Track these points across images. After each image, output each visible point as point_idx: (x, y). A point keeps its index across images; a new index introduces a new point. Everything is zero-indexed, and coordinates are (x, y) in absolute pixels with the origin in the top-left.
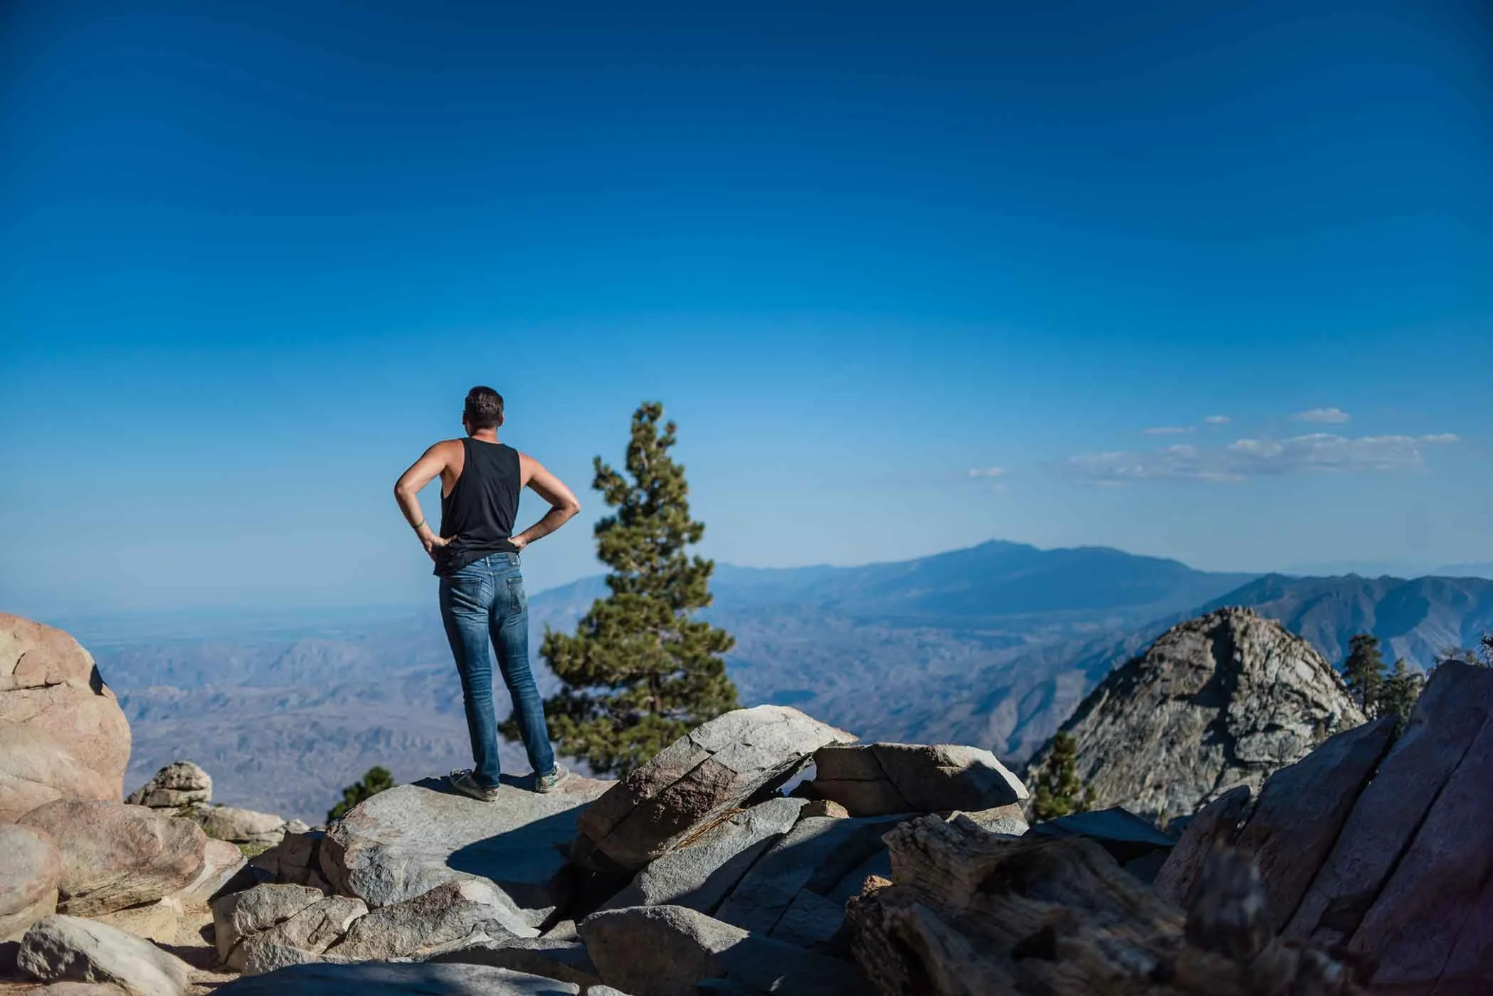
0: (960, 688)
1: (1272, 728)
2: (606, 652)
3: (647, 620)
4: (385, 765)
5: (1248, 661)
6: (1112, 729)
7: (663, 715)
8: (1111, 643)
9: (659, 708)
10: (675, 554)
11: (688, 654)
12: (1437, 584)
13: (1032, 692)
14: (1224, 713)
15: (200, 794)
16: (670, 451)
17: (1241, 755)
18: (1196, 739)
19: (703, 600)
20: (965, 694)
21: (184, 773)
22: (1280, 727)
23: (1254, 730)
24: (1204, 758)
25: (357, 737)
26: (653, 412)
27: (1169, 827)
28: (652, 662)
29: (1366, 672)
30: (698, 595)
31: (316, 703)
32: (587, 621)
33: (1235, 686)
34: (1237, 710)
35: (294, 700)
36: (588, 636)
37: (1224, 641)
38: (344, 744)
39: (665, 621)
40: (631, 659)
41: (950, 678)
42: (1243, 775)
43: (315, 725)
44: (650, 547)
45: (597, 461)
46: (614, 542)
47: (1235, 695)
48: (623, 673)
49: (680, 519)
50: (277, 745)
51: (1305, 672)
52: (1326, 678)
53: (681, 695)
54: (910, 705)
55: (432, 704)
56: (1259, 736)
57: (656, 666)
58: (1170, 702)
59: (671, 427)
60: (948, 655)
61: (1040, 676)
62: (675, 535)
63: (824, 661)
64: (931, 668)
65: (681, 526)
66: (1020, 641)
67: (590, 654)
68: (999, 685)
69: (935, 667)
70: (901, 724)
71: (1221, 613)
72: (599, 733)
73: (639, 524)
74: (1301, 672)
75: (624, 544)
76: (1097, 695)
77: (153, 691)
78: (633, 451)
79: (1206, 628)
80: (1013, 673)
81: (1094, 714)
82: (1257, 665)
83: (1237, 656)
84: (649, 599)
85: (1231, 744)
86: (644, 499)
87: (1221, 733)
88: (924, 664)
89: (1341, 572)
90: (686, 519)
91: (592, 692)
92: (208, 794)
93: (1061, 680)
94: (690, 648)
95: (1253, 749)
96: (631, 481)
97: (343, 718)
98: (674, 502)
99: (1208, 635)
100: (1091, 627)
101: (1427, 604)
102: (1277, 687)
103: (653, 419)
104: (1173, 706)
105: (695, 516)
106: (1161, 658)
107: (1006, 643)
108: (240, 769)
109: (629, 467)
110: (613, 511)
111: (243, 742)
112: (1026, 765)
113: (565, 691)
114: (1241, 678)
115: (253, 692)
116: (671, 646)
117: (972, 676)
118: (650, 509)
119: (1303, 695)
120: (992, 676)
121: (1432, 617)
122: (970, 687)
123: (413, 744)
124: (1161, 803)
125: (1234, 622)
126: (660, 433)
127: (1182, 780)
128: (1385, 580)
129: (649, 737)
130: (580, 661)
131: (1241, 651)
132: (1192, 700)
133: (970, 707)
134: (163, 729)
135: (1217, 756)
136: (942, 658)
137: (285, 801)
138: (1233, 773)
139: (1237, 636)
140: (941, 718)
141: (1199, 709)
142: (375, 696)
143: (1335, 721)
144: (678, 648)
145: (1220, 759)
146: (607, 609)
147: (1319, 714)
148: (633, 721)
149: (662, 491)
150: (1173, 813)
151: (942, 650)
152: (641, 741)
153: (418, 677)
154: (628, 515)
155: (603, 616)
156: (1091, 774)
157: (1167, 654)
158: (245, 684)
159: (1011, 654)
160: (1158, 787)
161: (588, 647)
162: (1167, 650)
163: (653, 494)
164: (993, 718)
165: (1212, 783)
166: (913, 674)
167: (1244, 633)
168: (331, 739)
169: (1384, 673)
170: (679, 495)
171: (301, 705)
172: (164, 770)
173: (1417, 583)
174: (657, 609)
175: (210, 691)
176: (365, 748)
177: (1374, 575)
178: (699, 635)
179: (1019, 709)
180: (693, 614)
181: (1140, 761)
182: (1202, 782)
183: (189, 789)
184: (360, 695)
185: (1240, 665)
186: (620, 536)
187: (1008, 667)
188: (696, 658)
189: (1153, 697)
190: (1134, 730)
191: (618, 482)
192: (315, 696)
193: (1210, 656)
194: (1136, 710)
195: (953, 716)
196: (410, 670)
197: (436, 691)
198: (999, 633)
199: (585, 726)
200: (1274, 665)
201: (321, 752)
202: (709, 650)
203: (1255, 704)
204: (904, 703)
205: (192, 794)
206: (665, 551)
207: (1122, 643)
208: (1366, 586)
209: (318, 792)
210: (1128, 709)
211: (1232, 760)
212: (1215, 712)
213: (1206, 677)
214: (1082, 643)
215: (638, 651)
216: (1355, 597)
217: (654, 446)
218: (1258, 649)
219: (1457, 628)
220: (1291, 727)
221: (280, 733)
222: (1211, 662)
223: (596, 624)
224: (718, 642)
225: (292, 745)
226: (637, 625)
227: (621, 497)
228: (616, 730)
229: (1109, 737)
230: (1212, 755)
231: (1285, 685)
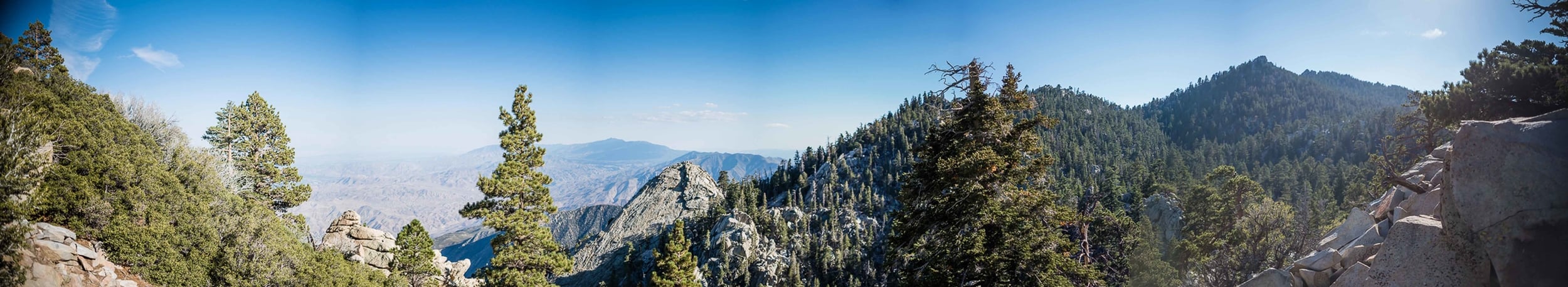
0: (600, 182)
1: (697, 198)
2: (503, 185)
3: (519, 172)
4: (418, 219)
5: (690, 178)
6: (649, 198)
7: (524, 210)
8: (646, 170)
9: (523, 206)
10: (530, 146)
11: (535, 186)
12: (740, 156)
13: (622, 184)
14: (683, 193)
15: (357, 222)
16: (529, 105)
17: (687, 206)
18: (675, 201)
19: (541, 163)
20: (601, 184)
21: (351, 214)
22: (699, 198)
23: (692, 198)
24: (677, 207)
25: (417, 192)
26: (523, 89)
27: (666, 228)
28: (521, 189)
29: (723, 182)
30: (539, 162)
31: (405, 181)
32: (496, 172)
33: (686, 185)
34: (686, 192)
35: (399, 180)
36: (496, 178)
37: (683, 171)
38: (413, 194)
39: (527, 172)
40: (513, 188)
41: (597, 179)
42: (688, 212)
43: (405, 188)
44: (521, 142)
45: (501, 108)
46: (507, 140)
47: (686, 188)
48: (509, 193)
49: (533, 132)
50: (394, 193)
51: (707, 182)
52: (713, 183)
53: (531, 201)
54: (585, 187)
55: (440, 183)
56: (693, 200)
57: (522, 190)
58: (667, 190)
59: (530, 95)
60: (597, 173)
61: (624, 179)
62: (531, 138)
63: (559, 173)
64: (591, 176)
65: (533, 135)
66: (619, 169)
67: (497, 185)
68: (612, 182)
69: (593, 176)
70: (582, 193)
71: (682, 163)
72: (499, 216)
73: (517, 134)
74: (705, 181)
75: (511, 141)
76: (645, 187)
77: (359, 176)
78: (515, 104)
79: (678, 167)
80: (616, 178)
81: (644, 193)
82: (693, 179)
83: (687, 176)
84: (520, 164)
85: (684, 202)
86: (519, 123)
87: (682, 199)
88: (589, 175)
89: (714, 151)
90: (535, 132)
91: (496, 199)
92: (359, 222)
93: (630, 181)
94: (536, 183)
95: (691, 204)
96: (514, 117)
97: (413, 186)
98: (531, 125)
99: (679, 170)
100: (639, 165)
101: (737, 161)
102: (699, 186)
103: (523, 92)
104: (668, 191)
105: (539, 131)
106: (665, 176)
107: (615, 169)
108: (383, 200)
109: (514, 111)
110: (506, 128)
111: (384, 192)
112: (623, 208)
113: (486, 199)
114: (688, 183)
115: (387, 177)
116: (527, 182)
117: (604, 179)
118: (521, 128)
119: (706, 189)
120: (609, 179)
121: (738, 165)
122: (603, 182)
123: (434, 195)
124: (663, 221)
125: (687, 166)
126: (526, 98)
127: (670, 214)
128: (725, 154)
129: (519, 219)
130: (493, 188)
131: (688, 175)
132: (673, 189)
133: (603, 188)
134: (360, 187)
135: (680, 206)
136: (595, 173)
137: (396, 210)
138: (685, 212)
139: (687, 170)
140: (594, 192)
141: (675, 192)
142: (422, 180)
143: (715, 196)
144: (531, 183)
145: (681, 207)
146: (504, 167)
147: (711, 194)
148: (512, 211)
149: (527, 121)
150: (667, 224)
151: (595, 171)
152: (516, 220)
153: (436, 174)
154: (512, 130)
155: (502, 170)
156: (642, 212)
157: (666, 175)
158: (384, 175)
159: (615, 173)
160: (662, 216)
161: (496, 183)
162: (666, 174)
163: (523, 122)
164: (610, 192)
165: (679, 214)
166: (586, 178)
167: (689, 170)
168: (409, 192)
169: (729, 183)
170: (533, 123)
171: (401, 182)
172: (345, 213)
173: (735, 155)
174: (523, 167)
175: (375, 177)
176: (419, 195)
177: (723, 153)
178: (539, 178)
179: (617, 189)
180: (537, 170)
181: (657, 208)
182: (676, 214)
183: (353, 220)
184: (418, 179)
185: (688, 179)
186: (509, 138)
187: (614, 177)
188: (538, 188)
189: (662, 188)
190: (656, 198)
191: (509, 117)
192: (405, 179)
193: (679, 176)
194: (657, 191)
195: (598, 191)
196: (433, 172)
197: (441, 179)
198: (612, 166)
199: (494, 214)
200: (698, 179)
201: (407, 196)
202: (542, 184)
203: (692, 191)
204: (583, 187)
205: (354, 221)
206: (527, 144)
207: (648, 170)
208: (720, 155)
209: (405, 208)
210: (654, 192)
211: (685, 208)
212: (680, 193)
213: (678, 182)
214: (637, 170)
215: (516, 184)
216: (717, 159)
217: (523, 103)
218: (693, 174)
219: (745, 168)
220: (703, 198)
221: (394, 190)
222: (679, 178)
223: (499, 174)
224: (546, 181)
225: (398, 194)
226: (516, 174)
227: (510, 122)
228: (506, 215)
229: (648, 200)
230: (679, 206)
231: (701, 185)
